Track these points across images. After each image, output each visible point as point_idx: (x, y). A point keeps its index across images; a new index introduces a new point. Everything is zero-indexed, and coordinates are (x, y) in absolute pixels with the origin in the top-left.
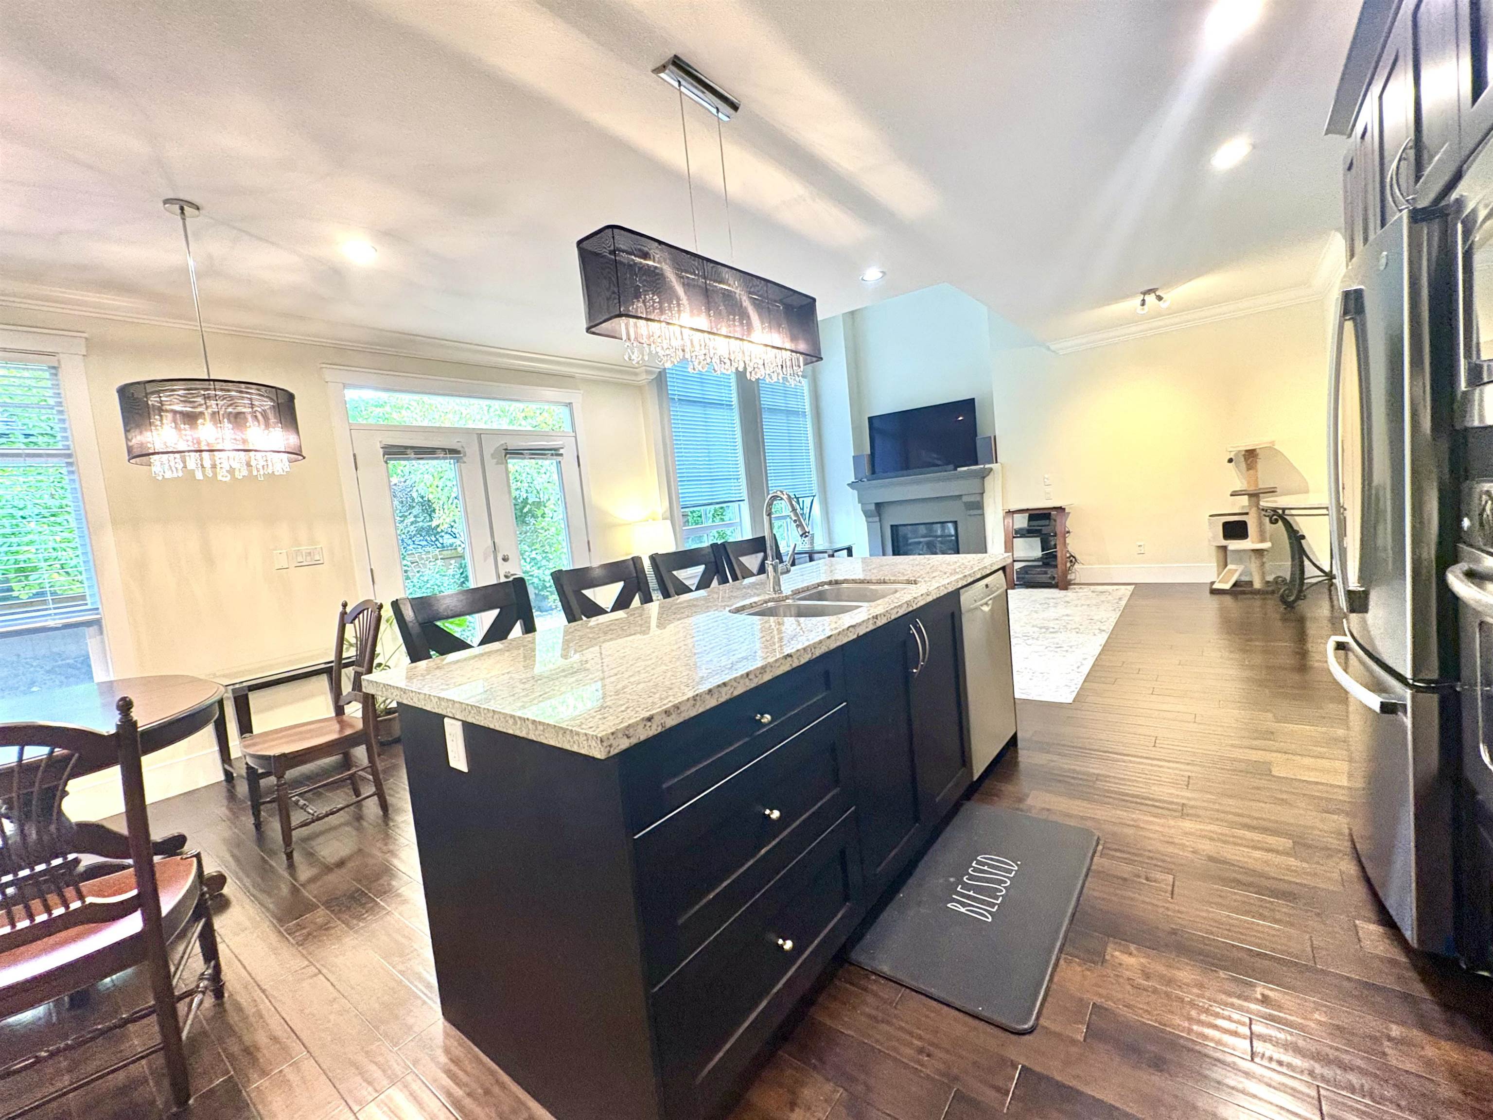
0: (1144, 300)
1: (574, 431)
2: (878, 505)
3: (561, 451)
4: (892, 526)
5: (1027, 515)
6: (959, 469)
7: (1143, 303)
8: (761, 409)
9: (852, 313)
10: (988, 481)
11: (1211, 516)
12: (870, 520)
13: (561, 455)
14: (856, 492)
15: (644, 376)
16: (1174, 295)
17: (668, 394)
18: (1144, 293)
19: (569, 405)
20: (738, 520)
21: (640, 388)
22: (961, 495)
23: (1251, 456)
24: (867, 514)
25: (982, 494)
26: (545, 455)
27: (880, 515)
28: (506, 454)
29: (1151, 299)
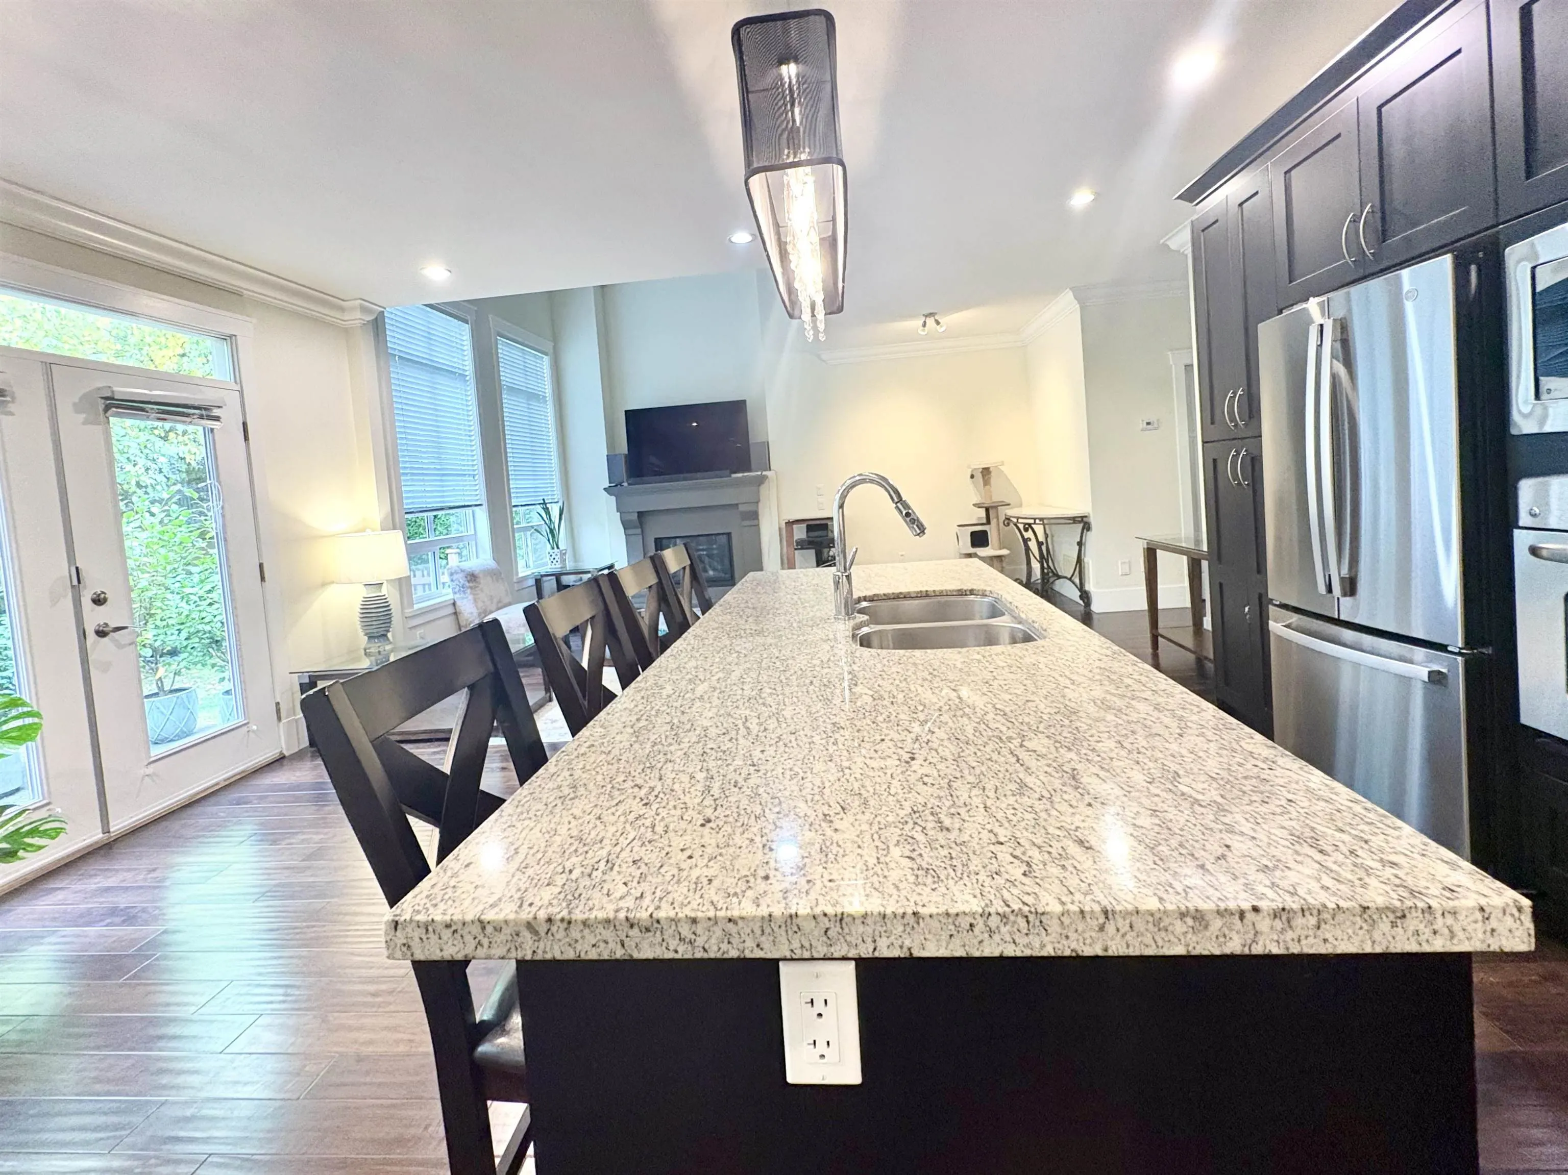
0: (925, 322)
1: (238, 380)
2: (641, 514)
3: (216, 412)
4: (656, 539)
5: (804, 526)
6: (734, 476)
7: (924, 325)
8: (500, 386)
9: (603, 287)
10: (763, 489)
11: (959, 526)
12: (630, 532)
13: (217, 419)
14: (613, 498)
15: (358, 315)
16: (949, 320)
17: (387, 347)
18: (926, 316)
19: (230, 339)
20: (473, 532)
21: (346, 332)
22: (737, 505)
23: (986, 472)
24: (626, 525)
25: (757, 503)
26: (188, 415)
27: (641, 527)
28: (107, 409)
29: (930, 322)
